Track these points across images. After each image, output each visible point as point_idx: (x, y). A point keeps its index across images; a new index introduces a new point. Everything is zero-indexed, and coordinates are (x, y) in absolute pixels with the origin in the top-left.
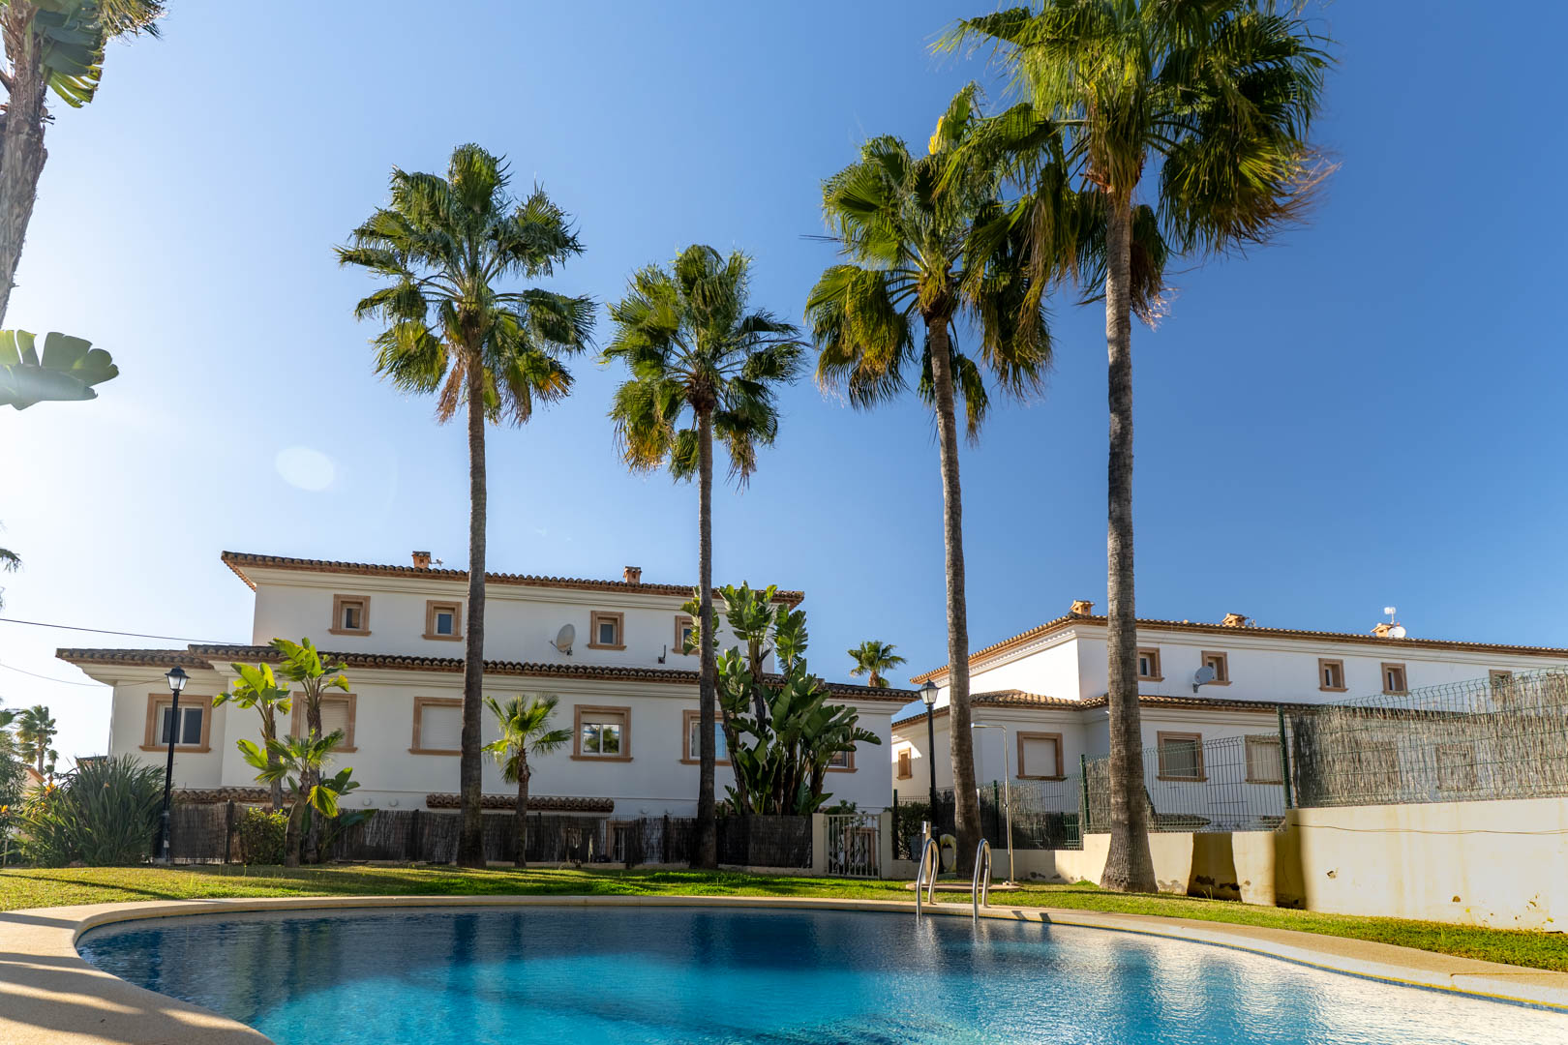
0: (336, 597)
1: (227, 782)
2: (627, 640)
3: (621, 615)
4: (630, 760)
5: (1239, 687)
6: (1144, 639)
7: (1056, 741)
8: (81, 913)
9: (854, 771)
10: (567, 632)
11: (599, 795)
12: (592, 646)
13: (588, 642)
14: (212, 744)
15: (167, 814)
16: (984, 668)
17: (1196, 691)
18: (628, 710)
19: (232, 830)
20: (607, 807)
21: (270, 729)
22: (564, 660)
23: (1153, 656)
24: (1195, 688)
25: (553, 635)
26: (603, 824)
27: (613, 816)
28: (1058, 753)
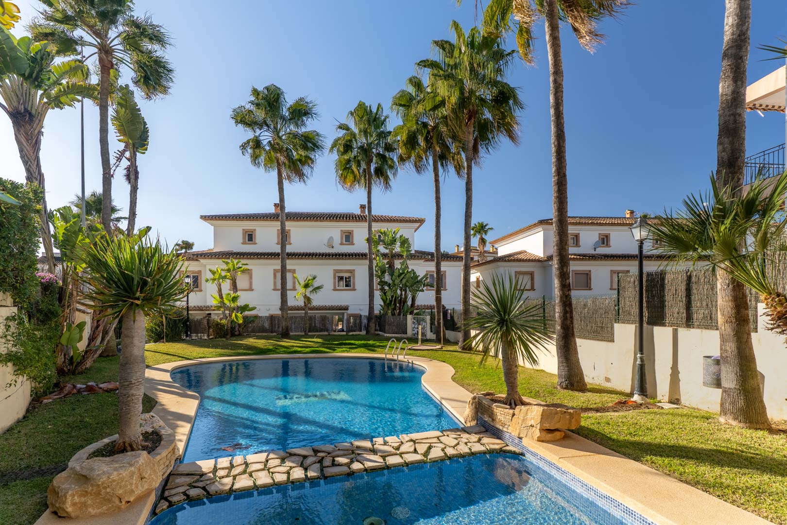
0: (243, 230)
1: (208, 304)
2: (355, 242)
3: (352, 231)
4: (355, 290)
5: (614, 248)
6: (572, 230)
7: (532, 274)
8: (170, 366)
9: (446, 290)
10: (331, 239)
11: (343, 303)
12: (341, 244)
13: (340, 242)
14: (203, 288)
15: (188, 323)
16: (514, 240)
17: (595, 250)
18: (354, 270)
19: (209, 327)
20: (346, 308)
21: (220, 290)
22: (331, 251)
23: (577, 237)
24: (595, 249)
25: (326, 242)
26: (345, 314)
27: (349, 312)
28: (532, 279)
